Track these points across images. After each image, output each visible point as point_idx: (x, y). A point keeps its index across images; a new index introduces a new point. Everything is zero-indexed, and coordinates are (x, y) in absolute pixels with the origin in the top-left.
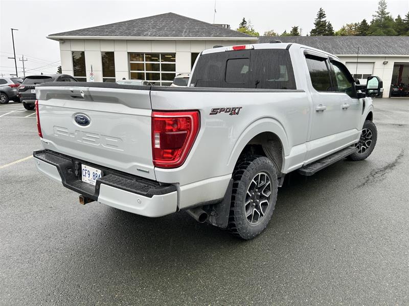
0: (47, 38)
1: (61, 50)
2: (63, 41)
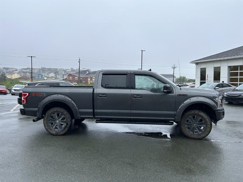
0: (190, 63)
1: (196, 68)
2: (197, 64)
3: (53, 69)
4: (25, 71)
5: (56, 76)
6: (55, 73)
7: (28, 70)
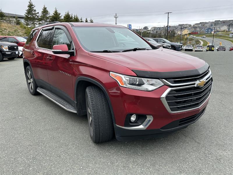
3: (229, 21)
4: (196, 26)
5: (229, 29)
6: (229, 26)
7: (200, 25)
